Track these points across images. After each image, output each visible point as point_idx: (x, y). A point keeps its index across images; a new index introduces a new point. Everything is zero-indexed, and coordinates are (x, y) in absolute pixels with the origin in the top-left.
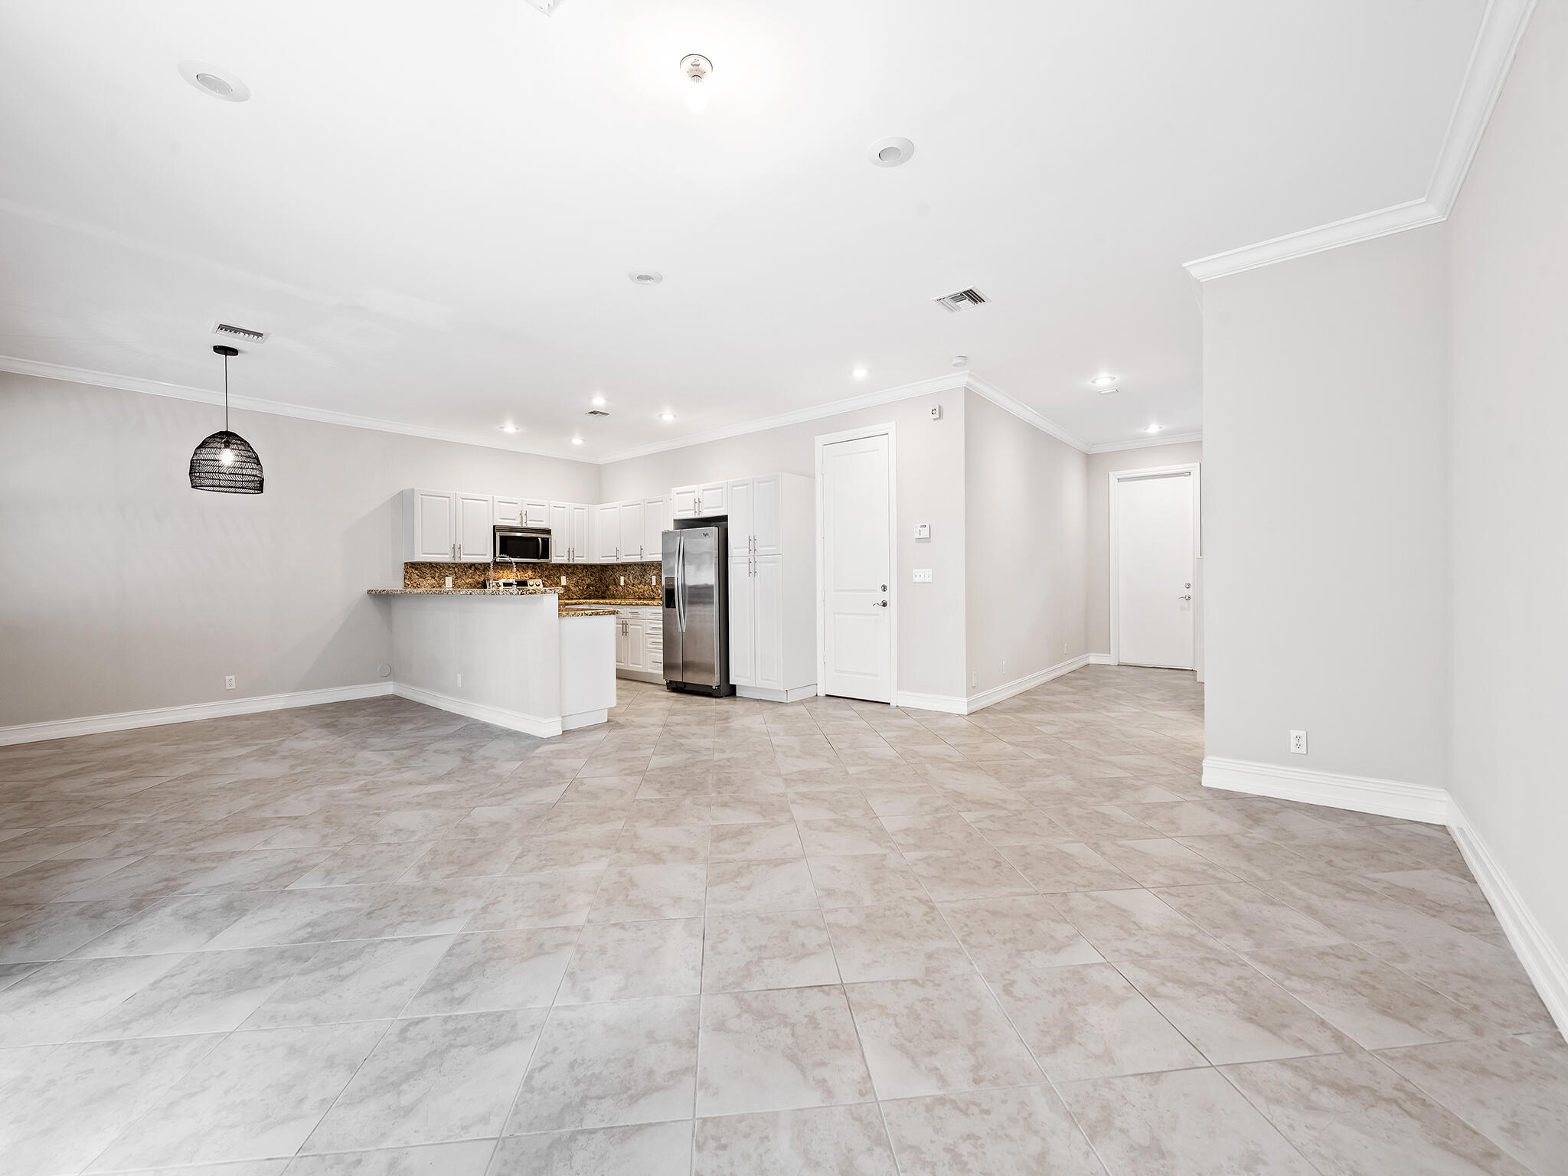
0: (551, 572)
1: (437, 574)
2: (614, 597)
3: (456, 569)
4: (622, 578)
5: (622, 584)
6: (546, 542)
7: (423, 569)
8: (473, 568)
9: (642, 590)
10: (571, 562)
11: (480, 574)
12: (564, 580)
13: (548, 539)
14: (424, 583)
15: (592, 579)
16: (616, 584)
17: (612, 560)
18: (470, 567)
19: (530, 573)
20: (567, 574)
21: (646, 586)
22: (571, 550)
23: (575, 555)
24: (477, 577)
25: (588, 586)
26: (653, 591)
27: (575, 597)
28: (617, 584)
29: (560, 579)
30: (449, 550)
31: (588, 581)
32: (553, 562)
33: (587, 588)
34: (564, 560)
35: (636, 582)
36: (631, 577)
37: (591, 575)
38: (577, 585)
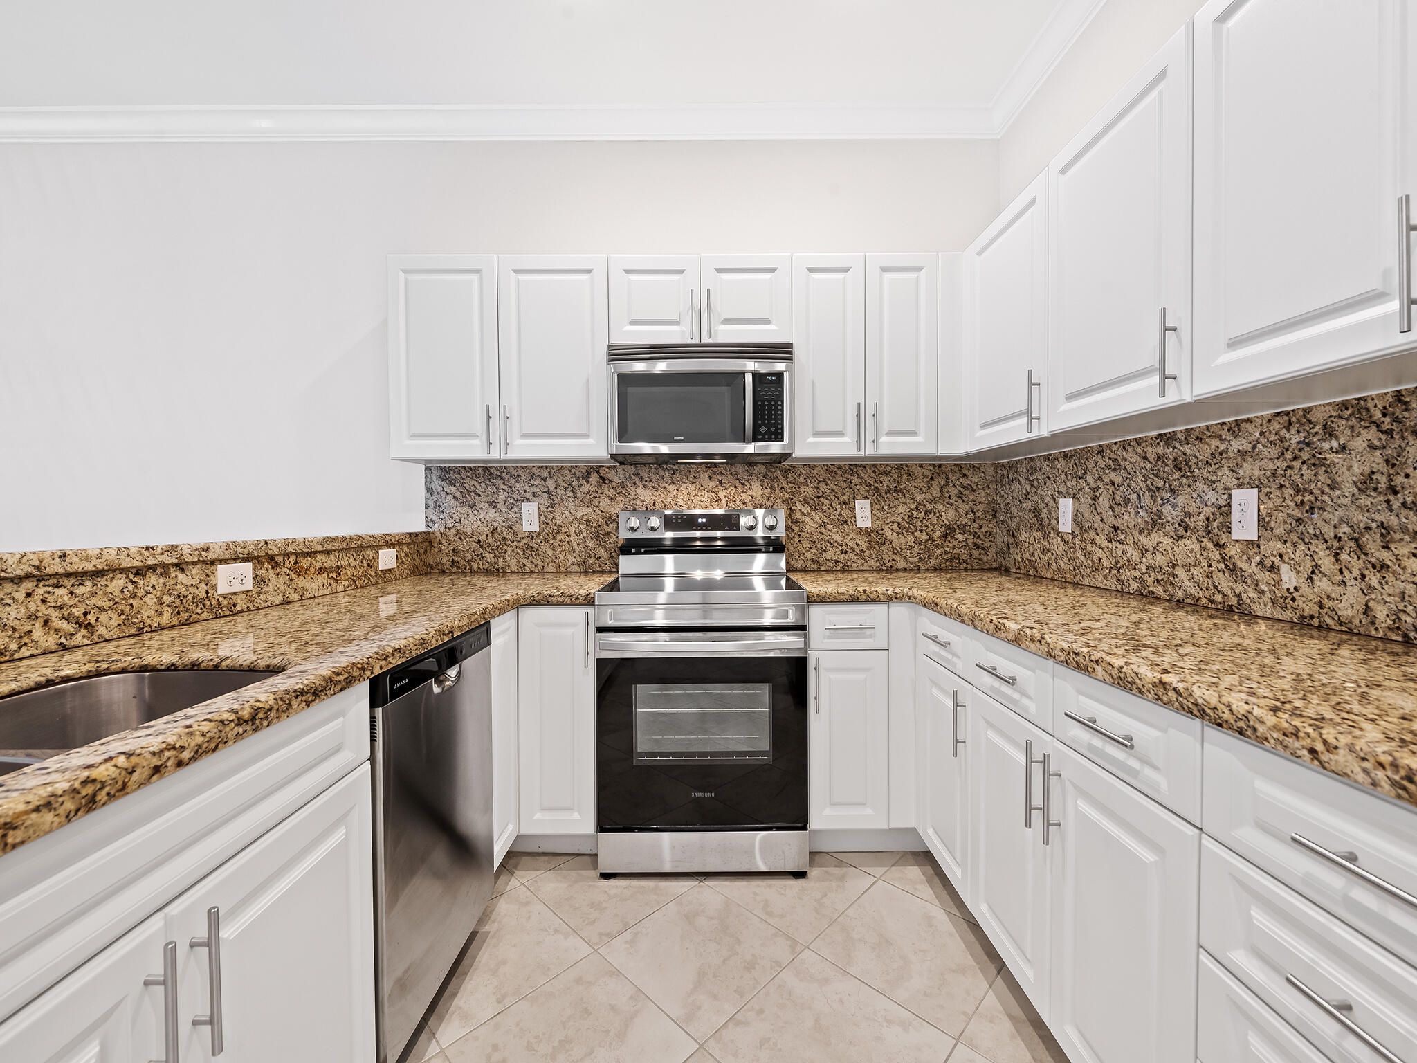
0: (823, 487)
1: (502, 496)
2: (1033, 575)
3: (550, 483)
4: (1066, 507)
5: (1066, 526)
6: (770, 387)
7: (469, 483)
8: (594, 478)
9: (1160, 560)
10: (869, 451)
11: (612, 493)
12: (864, 514)
13: (779, 376)
14: (472, 518)
15: (963, 508)
16: (1041, 528)
17: (1015, 433)
18: (587, 476)
19: (756, 490)
20: (875, 494)
21: (1190, 544)
22: (870, 411)
23: (885, 425)
24: (604, 503)
25: (949, 531)
26: (1233, 570)
27: (901, 564)
28: (1045, 526)
29: (853, 510)
30: (479, 426)
31: (949, 515)
32: (801, 451)
33: (945, 536)
34: (843, 447)
35: (1128, 519)
36: (1104, 502)
37: (960, 495)
38: (908, 525)
